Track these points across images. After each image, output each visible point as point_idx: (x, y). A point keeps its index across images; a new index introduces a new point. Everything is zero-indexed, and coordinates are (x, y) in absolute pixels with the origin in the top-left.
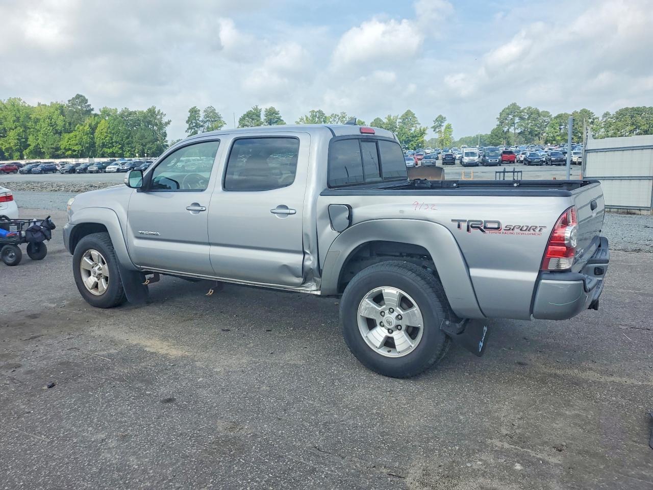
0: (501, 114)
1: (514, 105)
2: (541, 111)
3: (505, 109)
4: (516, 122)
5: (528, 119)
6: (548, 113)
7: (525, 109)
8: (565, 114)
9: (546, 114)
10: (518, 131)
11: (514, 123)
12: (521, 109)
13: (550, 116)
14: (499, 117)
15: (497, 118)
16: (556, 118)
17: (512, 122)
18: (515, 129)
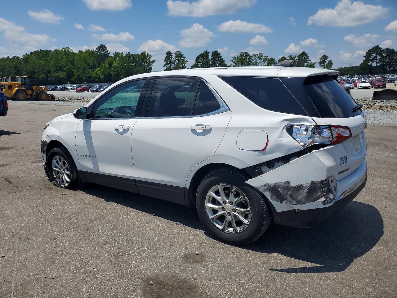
0: (367, 53)
1: (378, 46)
2: (396, 50)
3: (370, 50)
4: (378, 57)
5: (386, 56)
7: (384, 49)
10: (378, 65)
11: (376, 60)
12: (382, 49)
14: (365, 55)
15: (364, 56)
17: (374, 59)
18: (377, 63)
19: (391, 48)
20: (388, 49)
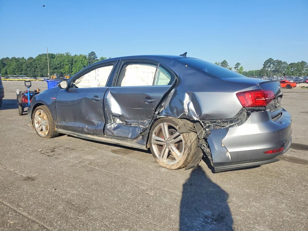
0: (265, 62)
1: (271, 58)
2: (283, 61)
3: (266, 60)
4: (272, 65)
5: (277, 65)
6: (286, 62)
7: (275, 61)
8: (294, 63)
9: (285, 63)
11: (271, 67)
12: (274, 60)
13: (287, 64)
14: (264, 64)
16: (290, 65)
17: (269, 66)
18: (271, 69)
19: (280, 60)
20: (278, 60)
